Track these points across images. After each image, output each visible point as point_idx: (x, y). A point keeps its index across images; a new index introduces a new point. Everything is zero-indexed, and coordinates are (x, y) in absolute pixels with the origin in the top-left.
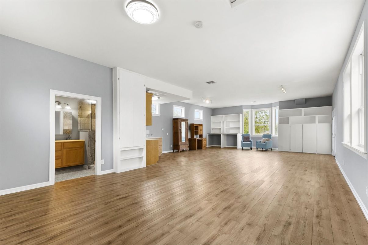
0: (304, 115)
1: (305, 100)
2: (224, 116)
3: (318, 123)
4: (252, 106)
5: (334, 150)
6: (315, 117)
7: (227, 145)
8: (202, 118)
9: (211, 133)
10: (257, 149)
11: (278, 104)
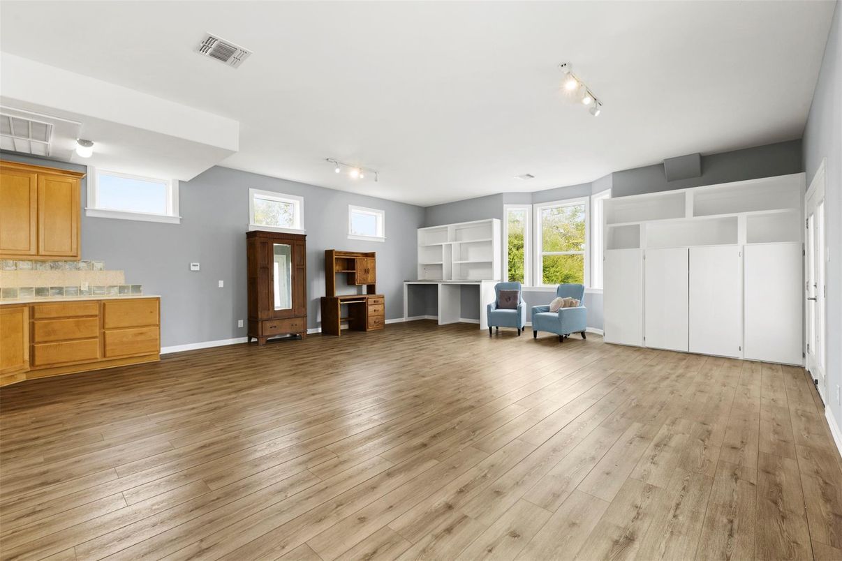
0: (695, 214)
1: (698, 159)
2: (451, 227)
3: (748, 242)
4: (533, 193)
5: (812, 347)
6: (736, 218)
7: (462, 317)
8: (380, 233)
9: (419, 278)
10: (535, 333)
11: (610, 182)
